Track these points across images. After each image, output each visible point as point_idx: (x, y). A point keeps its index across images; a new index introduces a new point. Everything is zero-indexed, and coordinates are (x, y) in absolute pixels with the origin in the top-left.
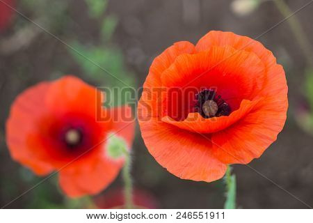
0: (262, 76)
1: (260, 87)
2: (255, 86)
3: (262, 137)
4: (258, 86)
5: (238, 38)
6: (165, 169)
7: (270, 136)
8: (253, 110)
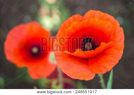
0: (113, 33)
1: (112, 37)
2: (110, 37)
3: (111, 61)
4: (111, 37)
5: (103, 14)
6: (66, 74)
7: (115, 61)
8: (108, 48)
